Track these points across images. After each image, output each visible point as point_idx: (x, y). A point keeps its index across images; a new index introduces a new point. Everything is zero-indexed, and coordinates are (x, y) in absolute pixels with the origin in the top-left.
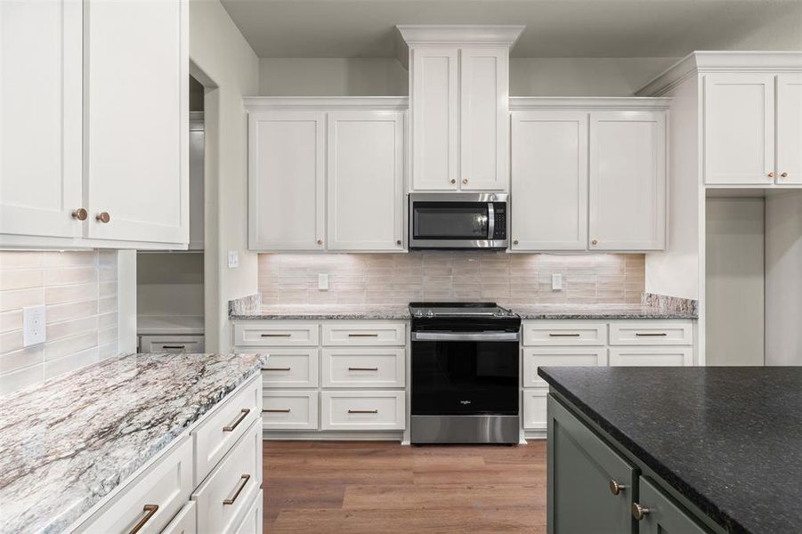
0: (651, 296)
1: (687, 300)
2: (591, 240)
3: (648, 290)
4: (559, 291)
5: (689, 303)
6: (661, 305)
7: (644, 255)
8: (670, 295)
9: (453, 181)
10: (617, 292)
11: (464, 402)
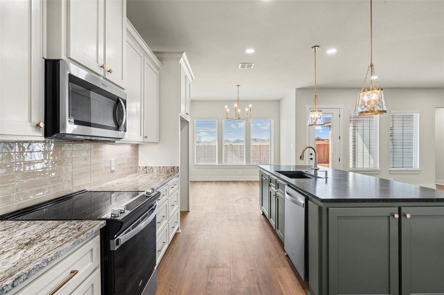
0: (146, 167)
1: (174, 167)
2: (145, 135)
3: (140, 165)
4: (113, 171)
6: (155, 171)
7: (138, 144)
8: (162, 166)
10: (132, 167)
11: (140, 284)
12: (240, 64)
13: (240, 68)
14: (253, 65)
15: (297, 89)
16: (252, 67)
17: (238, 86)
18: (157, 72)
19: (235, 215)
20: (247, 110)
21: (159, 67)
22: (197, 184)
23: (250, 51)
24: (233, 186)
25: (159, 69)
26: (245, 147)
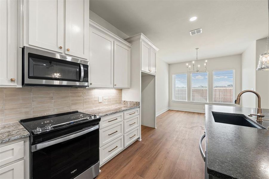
0: (125, 101)
1: (137, 102)
2: (115, 84)
3: (123, 100)
4: (101, 102)
5: (138, 103)
6: (128, 104)
7: (122, 89)
8: (131, 101)
9: (61, 48)
10: (116, 101)
11: (73, 172)
12: (190, 32)
13: (191, 35)
14: (201, 29)
15: (257, 41)
16: (201, 32)
17: (197, 49)
18: (129, 49)
19: (183, 138)
20: (205, 64)
21: (130, 46)
22: (173, 111)
23: (193, 19)
24: (196, 116)
25: (130, 47)
26: (208, 90)
